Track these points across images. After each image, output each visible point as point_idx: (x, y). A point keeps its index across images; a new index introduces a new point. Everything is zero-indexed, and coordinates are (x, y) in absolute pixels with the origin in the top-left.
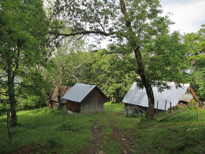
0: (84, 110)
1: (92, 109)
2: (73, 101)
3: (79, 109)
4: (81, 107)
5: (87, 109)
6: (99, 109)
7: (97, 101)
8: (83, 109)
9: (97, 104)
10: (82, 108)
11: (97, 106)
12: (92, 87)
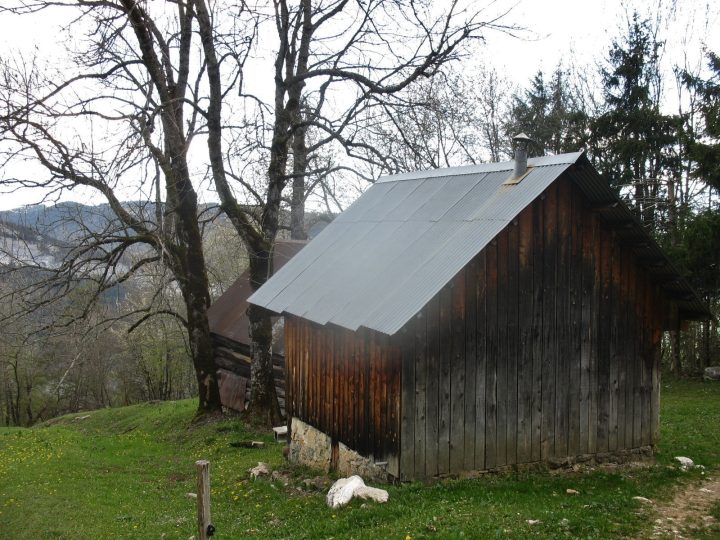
0: (439, 428)
1: (529, 414)
2: (323, 322)
3: (384, 410)
4: (412, 395)
5: (480, 412)
6: (603, 417)
7: (589, 332)
8: (434, 411)
9: (584, 363)
10: (421, 402)
11: (586, 385)
12: (532, 175)
